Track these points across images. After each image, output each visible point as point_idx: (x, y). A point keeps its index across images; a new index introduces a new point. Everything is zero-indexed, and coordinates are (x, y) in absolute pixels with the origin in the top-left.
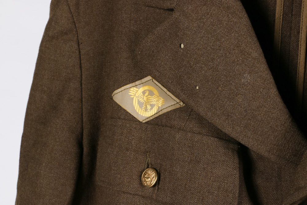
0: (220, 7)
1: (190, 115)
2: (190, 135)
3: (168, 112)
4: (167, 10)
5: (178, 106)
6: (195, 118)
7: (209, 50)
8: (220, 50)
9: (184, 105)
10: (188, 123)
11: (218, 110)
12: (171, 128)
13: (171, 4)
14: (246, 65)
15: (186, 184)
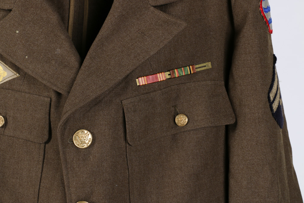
0: (41, 9)
1: (23, 82)
2: (23, 94)
3: (10, 81)
4: (7, 10)
5: (15, 76)
6: (26, 84)
7: (35, 34)
8: (42, 34)
9: (19, 75)
10: (22, 86)
11: (40, 69)
12: (12, 90)
13: (10, 6)
14: (57, 43)
15: (23, 124)
